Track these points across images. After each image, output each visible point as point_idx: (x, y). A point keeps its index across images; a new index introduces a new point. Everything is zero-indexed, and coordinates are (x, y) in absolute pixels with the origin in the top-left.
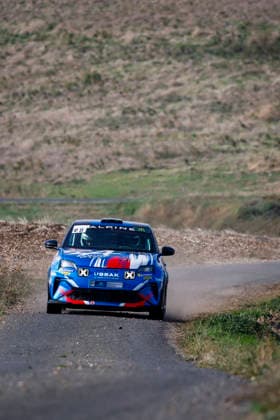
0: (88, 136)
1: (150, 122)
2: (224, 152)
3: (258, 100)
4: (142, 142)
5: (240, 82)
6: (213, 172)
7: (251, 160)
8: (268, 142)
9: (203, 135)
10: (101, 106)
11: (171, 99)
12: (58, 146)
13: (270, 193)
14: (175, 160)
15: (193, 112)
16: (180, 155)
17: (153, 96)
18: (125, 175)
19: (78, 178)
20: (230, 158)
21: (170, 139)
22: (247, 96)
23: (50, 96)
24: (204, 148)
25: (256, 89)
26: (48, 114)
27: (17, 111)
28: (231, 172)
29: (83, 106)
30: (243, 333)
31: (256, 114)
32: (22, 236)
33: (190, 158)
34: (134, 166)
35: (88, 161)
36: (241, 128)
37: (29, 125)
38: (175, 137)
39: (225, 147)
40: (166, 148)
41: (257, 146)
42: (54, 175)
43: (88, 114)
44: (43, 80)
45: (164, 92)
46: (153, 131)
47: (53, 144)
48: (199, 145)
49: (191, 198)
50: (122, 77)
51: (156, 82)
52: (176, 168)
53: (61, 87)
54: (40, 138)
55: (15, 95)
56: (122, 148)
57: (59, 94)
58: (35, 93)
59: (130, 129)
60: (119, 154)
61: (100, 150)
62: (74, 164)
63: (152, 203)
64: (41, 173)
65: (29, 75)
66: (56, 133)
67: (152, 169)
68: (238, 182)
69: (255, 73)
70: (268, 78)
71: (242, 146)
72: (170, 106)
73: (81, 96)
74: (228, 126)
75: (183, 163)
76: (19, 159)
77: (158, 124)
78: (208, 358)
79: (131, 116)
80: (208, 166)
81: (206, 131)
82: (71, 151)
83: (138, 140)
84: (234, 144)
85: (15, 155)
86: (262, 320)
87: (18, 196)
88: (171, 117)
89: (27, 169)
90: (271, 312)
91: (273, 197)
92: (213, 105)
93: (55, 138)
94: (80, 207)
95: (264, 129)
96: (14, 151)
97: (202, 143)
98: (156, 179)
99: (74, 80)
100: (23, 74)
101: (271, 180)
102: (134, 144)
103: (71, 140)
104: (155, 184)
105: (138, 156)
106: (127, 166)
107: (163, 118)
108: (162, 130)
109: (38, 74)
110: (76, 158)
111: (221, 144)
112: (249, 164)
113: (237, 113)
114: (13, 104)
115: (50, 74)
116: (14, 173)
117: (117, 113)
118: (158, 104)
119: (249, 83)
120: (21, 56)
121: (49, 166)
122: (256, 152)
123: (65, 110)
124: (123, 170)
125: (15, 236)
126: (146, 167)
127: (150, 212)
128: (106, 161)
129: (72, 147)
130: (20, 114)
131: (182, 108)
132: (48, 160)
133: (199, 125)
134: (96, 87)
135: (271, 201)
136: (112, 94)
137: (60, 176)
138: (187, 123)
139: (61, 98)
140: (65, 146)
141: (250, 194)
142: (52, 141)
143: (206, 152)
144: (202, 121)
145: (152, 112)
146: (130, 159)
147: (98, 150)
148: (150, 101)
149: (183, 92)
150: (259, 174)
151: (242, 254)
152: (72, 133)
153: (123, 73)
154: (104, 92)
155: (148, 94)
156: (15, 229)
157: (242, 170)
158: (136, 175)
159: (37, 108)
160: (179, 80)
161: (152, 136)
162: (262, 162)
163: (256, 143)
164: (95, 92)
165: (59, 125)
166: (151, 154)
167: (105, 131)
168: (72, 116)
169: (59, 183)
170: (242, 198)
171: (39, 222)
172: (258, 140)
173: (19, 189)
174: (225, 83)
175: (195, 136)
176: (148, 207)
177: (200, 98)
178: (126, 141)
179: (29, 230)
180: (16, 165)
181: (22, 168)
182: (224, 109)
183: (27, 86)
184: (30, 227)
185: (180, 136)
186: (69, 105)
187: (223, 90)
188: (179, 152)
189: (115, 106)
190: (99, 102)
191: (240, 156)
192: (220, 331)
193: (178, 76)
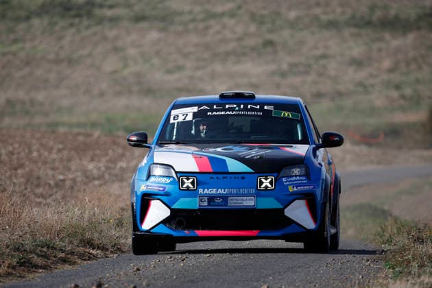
10: (274, 61)
16: (327, 95)
17: (309, 55)
21: (321, 84)
22: (374, 55)
24: (345, 91)
25: (380, 50)
40: (318, 90)
43: (264, 68)
44: (234, 44)
55: (215, 54)
57: (245, 54)
58: (229, 53)
59: (294, 77)
66: (243, 81)
71: (370, 89)
95: (385, 77)
97: (343, 87)
119: (375, 46)
120: (218, 28)
123: (248, 65)
131: (329, 63)
135: (391, 126)
136: (282, 54)
139: (246, 57)
149: (330, 52)
151: (372, 162)
162: (384, 99)
166: (308, 95)
168: (254, 68)
174: (359, 46)
177: (341, 55)
178: (291, 86)
183: (223, 48)
185: (329, 82)
186: (252, 60)
193: (326, 41)
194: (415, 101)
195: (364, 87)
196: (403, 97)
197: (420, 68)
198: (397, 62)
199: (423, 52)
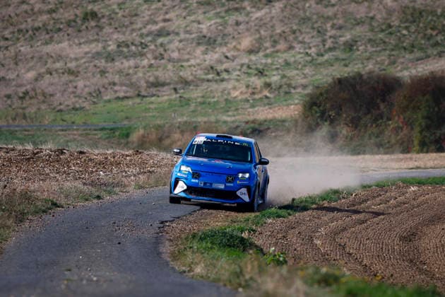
0: (86, 68)
1: (142, 55)
2: (208, 81)
3: (239, 33)
4: (136, 73)
5: (223, 17)
6: (199, 100)
7: (234, 88)
8: (250, 71)
9: (190, 66)
10: (97, 40)
11: (160, 33)
12: (60, 77)
13: (251, 118)
14: (166, 88)
15: (181, 45)
16: (169, 84)
17: (144, 31)
18: (120, 103)
19: (78, 106)
20: (214, 86)
21: (160, 69)
22: (230, 30)
23: (51, 32)
24: (191, 78)
25: (238, 24)
26: (49, 49)
27: (22, 46)
28: (215, 100)
29: (82, 41)
30: (230, 246)
31: (238, 47)
32: (28, 160)
33: (179, 86)
34: (128, 94)
35: (87, 90)
36: (225, 60)
37: (32, 58)
38: (165, 68)
39: (210, 76)
40: (157, 78)
41: (238, 76)
42: (56, 104)
43: (86, 48)
44: (45, 17)
45: (154, 28)
46: (145, 62)
47: (55, 75)
48: (186, 74)
49: (180, 123)
50: (117, 13)
51: (147, 18)
52: (166, 96)
53: (62, 23)
54: (43, 70)
55: (20, 31)
56: (117, 79)
57: (60, 30)
58: (38, 29)
59: (124, 61)
60: (114, 84)
61: (97, 80)
62: (73, 92)
63: (145, 128)
64: (44, 102)
65: (33, 13)
66: (58, 65)
67: (144, 96)
68: (222, 108)
69: (237, 9)
70: (248, 14)
71: (225, 75)
72: (160, 40)
73: (80, 31)
74: (212, 57)
75: (173, 91)
76: (23, 89)
77: (149, 56)
78: (198, 270)
79: (125, 50)
80: (195, 94)
81: (192, 62)
82: (71, 81)
83: (131, 71)
84: (218, 74)
85: (21, 86)
86: (246, 235)
87: (24, 123)
88: (161, 50)
89: (31, 98)
90: (254, 227)
91: (253, 122)
92: (199, 38)
93: (56, 70)
94: (80, 132)
95: (245, 60)
96: (19, 81)
97: (189, 74)
98: (147, 107)
99: (72, 17)
100: (26, 12)
101: (253, 106)
102: (128, 74)
103: (70, 72)
104: (147, 110)
105: (131, 85)
106: (121, 94)
107: (153, 51)
108: (153, 62)
109: (41, 12)
110: (76, 87)
111: (206, 74)
112: (232, 92)
113: (221, 45)
114: (18, 39)
115: (51, 11)
116: (20, 102)
117: (112, 47)
118: (149, 38)
119: (232, 19)
121: (51, 95)
122: (238, 80)
123: (65, 44)
124: (118, 98)
125: (22, 160)
126: (139, 95)
127: (143, 136)
128: (102, 90)
129: (71, 78)
130: (24, 49)
131: (170, 42)
132: (50, 90)
133: (187, 57)
134: (93, 23)
135: (252, 125)
136: (107, 30)
137: (60, 104)
138: (175, 55)
139: (61, 34)
140: (66, 78)
141: (233, 119)
142: (54, 73)
143: (193, 81)
144: (189, 53)
145: (144, 45)
146: (124, 88)
147: (94, 80)
148: (142, 36)
149: (172, 27)
150: (241, 101)
152: (72, 65)
153: (117, 11)
154: (101, 28)
155: (140, 29)
156: (22, 153)
157: (226, 97)
158: (130, 102)
159: (39, 44)
160: (167, 17)
161: (144, 67)
162: (244, 89)
163: (238, 73)
164: (92, 27)
165: (59, 58)
166: (143, 84)
167: (102, 63)
168: (72, 49)
169: (60, 111)
170: (225, 122)
171: (43, 147)
172: (240, 70)
173: (25, 117)
174: (210, 19)
175: (182, 66)
176: (142, 132)
177: (187, 32)
178: (120, 72)
179: (35, 154)
180: (21, 95)
181: (27, 98)
182: (209, 42)
183: (30, 23)
184: (35, 151)
185: (170, 66)
186: (69, 40)
187: (207, 25)
188: (168, 81)
189: (110, 40)
190: (96, 37)
191: (224, 85)
192: (209, 245)
193: (167, 13)
194: (284, 91)
195: (217, 73)
196: (268, 85)
197: (291, 48)
198: (260, 40)
199: (295, 27)
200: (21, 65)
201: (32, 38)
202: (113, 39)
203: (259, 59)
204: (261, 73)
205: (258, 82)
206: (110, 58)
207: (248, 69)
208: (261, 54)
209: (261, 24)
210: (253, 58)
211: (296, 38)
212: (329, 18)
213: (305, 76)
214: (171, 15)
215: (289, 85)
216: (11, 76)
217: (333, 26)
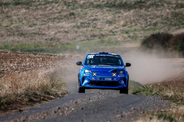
0: (71, 31)
1: (89, 27)
2: (110, 35)
3: (120, 20)
4: (87, 32)
5: (114, 15)
6: (108, 41)
7: (119, 37)
10: (74, 22)
11: (95, 20)
15: (101, 24)
16: (97, 36)
17: (89, 19)
18: (82, 42)
19: (69, 43)
20: (112, 37)
21: (95, 31)
22: (117, 19)
23: (60, 19)
25: (119, 17)
28: (113, 41)
29: (69, 22)
31: (119, 24)
33: (101, 37)
34: (85, 39)
35: (71, 38)
36: (115, 28)
37: (53, 27)
40: (94, 34)
42: (61, 42)
43: (70, 24)
45: (92, 18)
47: (61, 33)
48: (103, 33)
50: (80, 13)
51: (90, 15)
52: (96, 40)
53: (63, 16)
54: (57, 31)
55: (49, 19)
56: (81, 34)
57: (62, 18)
58: (55, 18)
59: (83, 28)
60: (80, 36)
64: (58, 41)
65: (53, 13)
67: (90, 40)
68: (115, 44)
69: (119, 12)
70: (122, 14)
71: (115, 33)
72: (95, 22)
73: (69, 19)
75: (99, 38)
77: (91, 27)
79: (83, 25)
80: (106, 39)
81: (105, 29)
83: (85, 32)
85: (50, 36)
87: (51, 48)
88: (95, 25)
89: (54, 40)
92: (107, 21)
93: (61, 31)
95: (122, 28)
99: (66, 15)
100: (51, 13)
101: (124, 43)
103: (66, 32)
106: (82, 39)
107: (92, 25)
108: (92, 29)
109: (56, 13)
110: (68, 37)
111: (110, 33)
112: (118, 39)
113: (114, 24)
114: (49, 21)
115: (59, 13)
116: (50, 41)
117: (79, 24)
118: (91, 21)
119: (117, 15)
121: (60, 39)
122: (120, 35)
126: (88, 39)
128: (76, 38)
129: (66, 34)
130: (51, 24)
131: (98, 22)
132: (60, 37)
133: (103, 27)
134: (73, 17)
136: (77, 19)
138: (99, 27)
139: (63, 20)
140: (64, 34)
143: (105, 35)
145: (89, 24)
146: (83, 37)
147: (74, 35)
149: (98, 18)
150: (121, 41)
152: (66, 30)
154: (75, 18)
155: (88, 18)
157: (116, 40)
158: (85, 42)
159: (56, 23)
161: (89, 30)
162: (122, 38)
165: (62, 27)
166: (89, 36)
167: (76, 29)
168: (66, 25)
169: (63, 44)
172: (120, 32)
173: (52, 46)
174: (110, 15)
175: (102, 30)
177: (103, 19)
178: (82, 32)
180: (50, 39)
181: (52, 40)
182: (110, 23)
183: (53, 16)
185: (98, 30)
186: (65, 22)
187: (110, 17)
191: (115, 36)
193: (96, 13)
194: (134, 38)
195: (113, 33)
196: (129, 36)
197: (136, 25)
198: (127, 22)
199: (138, 18)
200: (50, 30)
201: (53, 21)
202: (79, 21)
203: (126, 28)
204: (127, 33)
205: (126, 35)
206: (78, 27)
207: (123, 31)
208: (127, 27)
209: (126, 17)
210: (124, 28)
211: (138, 22)
212: (148, 15)
213: (141, 34)
214: (98, 14)
215: (136, 37)
216: (47, 33)
217: (150, 18)
